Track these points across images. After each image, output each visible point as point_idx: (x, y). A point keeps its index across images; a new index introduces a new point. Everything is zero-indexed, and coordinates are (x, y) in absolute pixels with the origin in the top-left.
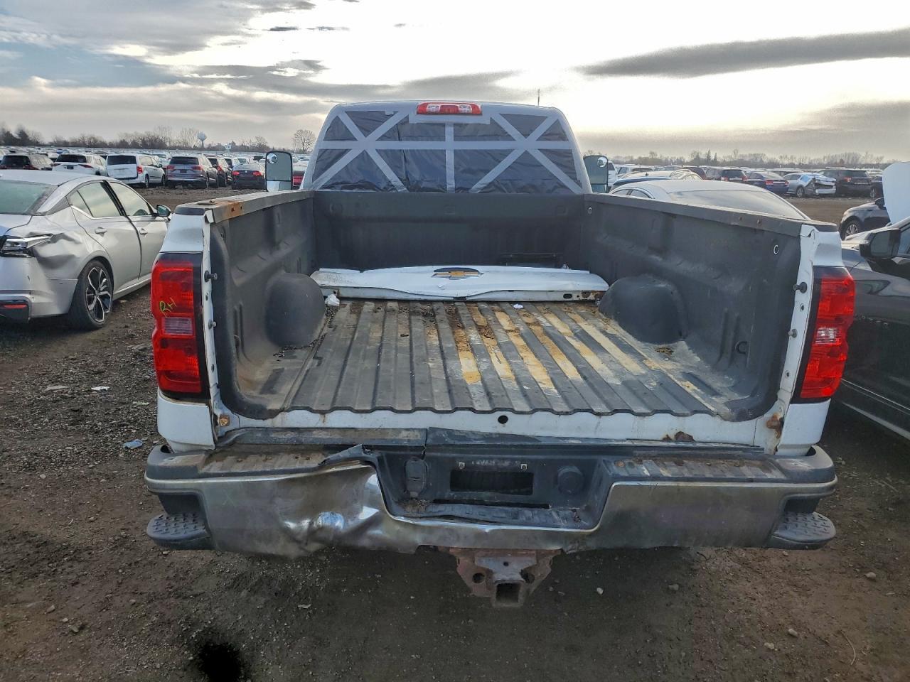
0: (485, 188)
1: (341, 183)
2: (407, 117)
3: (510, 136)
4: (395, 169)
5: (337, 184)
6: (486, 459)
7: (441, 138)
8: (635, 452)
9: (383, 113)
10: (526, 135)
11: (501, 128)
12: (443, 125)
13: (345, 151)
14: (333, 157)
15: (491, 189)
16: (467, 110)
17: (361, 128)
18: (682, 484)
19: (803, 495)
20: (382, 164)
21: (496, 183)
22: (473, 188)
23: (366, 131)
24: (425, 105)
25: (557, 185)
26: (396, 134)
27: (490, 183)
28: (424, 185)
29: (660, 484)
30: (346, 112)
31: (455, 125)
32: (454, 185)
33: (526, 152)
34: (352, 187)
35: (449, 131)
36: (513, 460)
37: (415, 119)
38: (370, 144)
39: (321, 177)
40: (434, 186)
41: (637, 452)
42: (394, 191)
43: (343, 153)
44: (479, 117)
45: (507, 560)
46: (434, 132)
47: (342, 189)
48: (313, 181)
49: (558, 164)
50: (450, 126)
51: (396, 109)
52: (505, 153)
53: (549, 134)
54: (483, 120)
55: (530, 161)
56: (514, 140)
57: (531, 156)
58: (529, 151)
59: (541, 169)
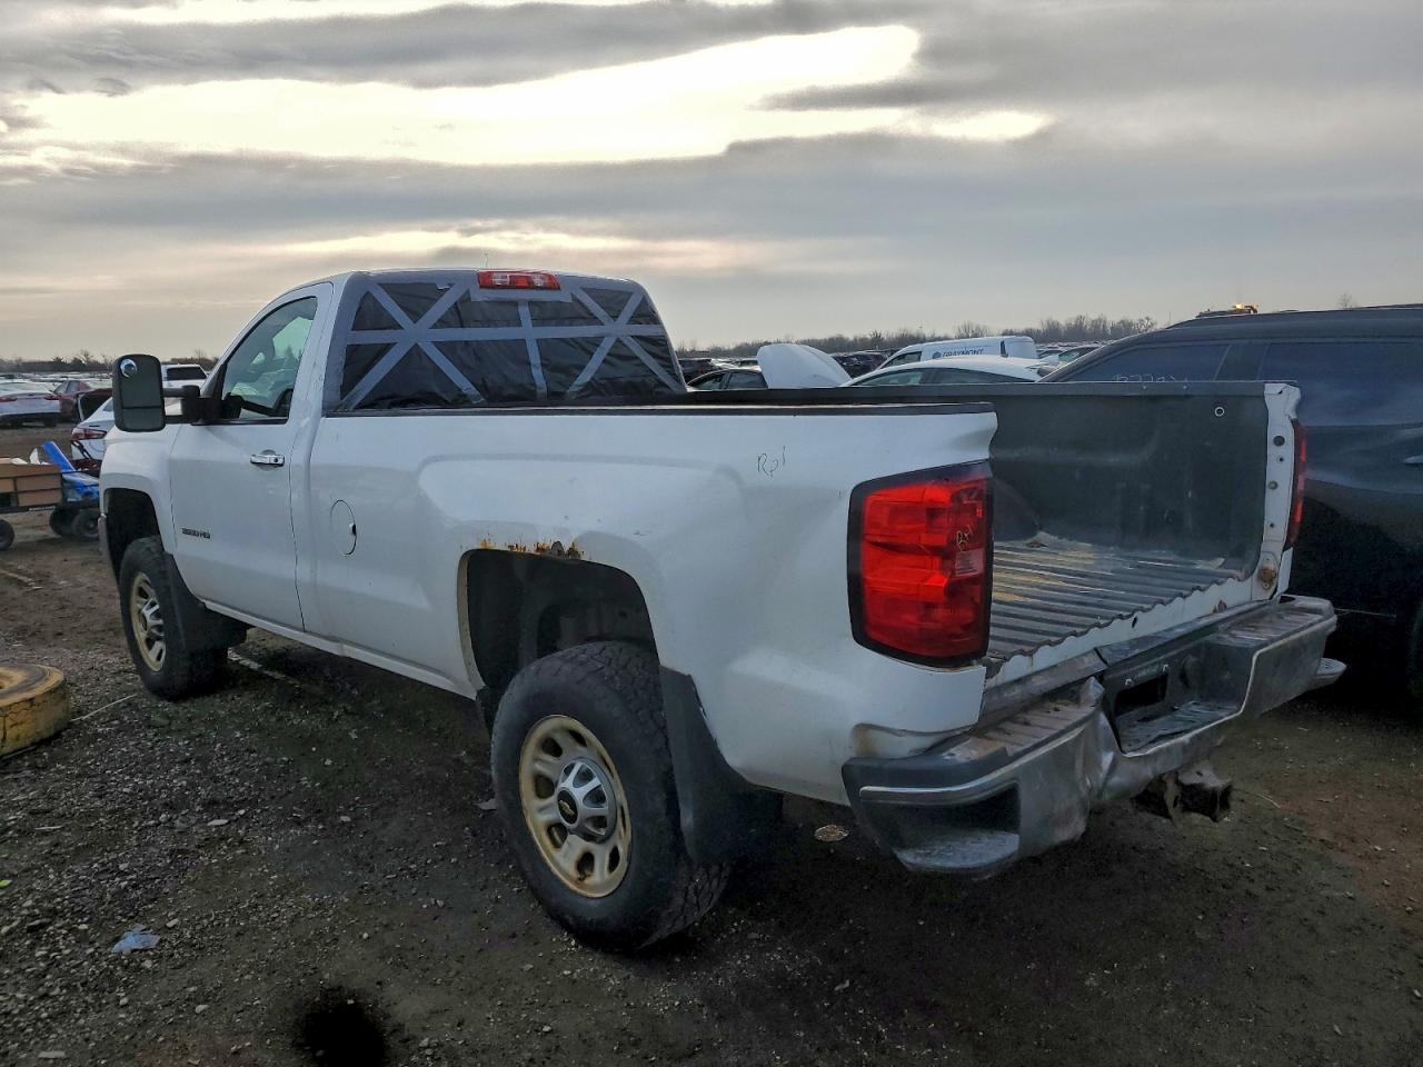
0: (582, 391)
1: (389, 398)
2: (468, 293)
3: (596, 318)
4: (462, 367)
5: (383, 399)
6: (1141, 669)
7: (516, 322)
9: (433, 286)
10: (615, 317)
11: (586, 307)
12: (515, 304)
13: (388, 346)
14: (369, 356)
15: (589, 392)
16: (541, 282)
17: (406, 309)
20: (444, 364)
21: (593, 385)
22: (570, 390)
23: (415, 316)
24: (489, 274)
26: (458, 318)
27: (588, 383)
28: (508, 391)
30: (380, 284)
31: (530, 303)
32: (545, 390)
33: (619, 342)
35: (524, 311)
36: (1159, 663)
37: (479, 295)
38: (422, 335)
39: (355, 390)
43: (384, 349)
44: (556, 292)
48: (343, 395)
49: (654, 356)
50: (524, 304)
51: (452, 278)
53: (638, 316)
54: (563, 296)
55: (624, 352)
56: (602, 324)
57: (625, 345)
58: (622, 339)
59: (636, 362)
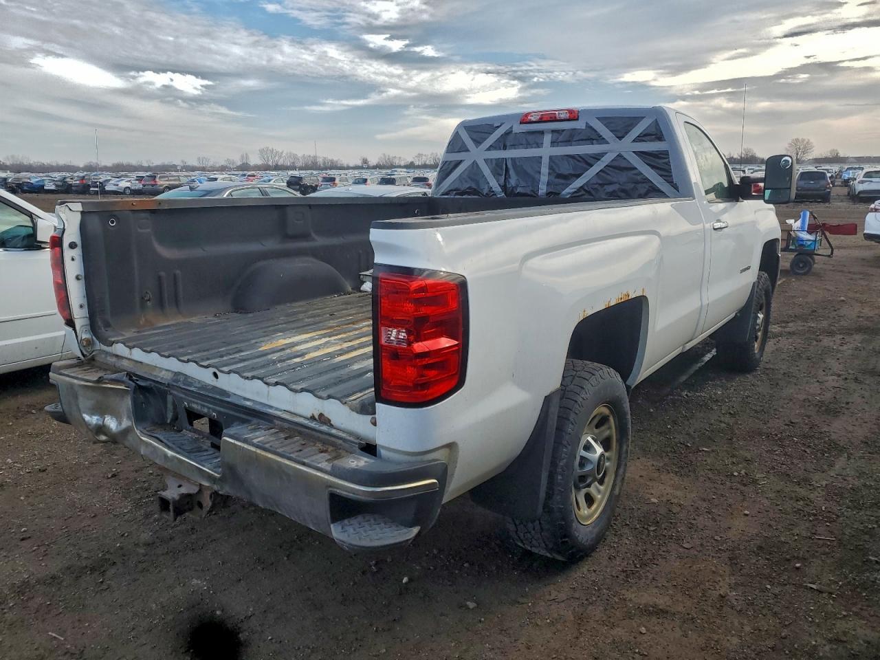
0: (575, 192)
1: (455, 190)
2: (511, 128)
3: (604, 139)
4: (496, 174)
5: (452, 190)
6: (197, 403)
7: (539, 145)
8: (275, 421)
9: (491, 126)
10: (621, 138)
11: (596, 131)
12: (542, 133)
13: (460, 162)
14: (451, 167)
15: (580, 193)
16: (563, 116)
17: (474, 140)
18: (259, 451)
19: (342, 492)
20: (487, 171)
21: (586, 188)
22: (564, 192)
23: (478, 142)
24: (527, 115)
25: (650, 188)
26: (502, 144)
27: (581, 187)
28: (519, 190)
29: (246, 446)
30: (465, 127)
31: (553, 131)
32: (545, 191)
33: (620, 156)
34: (463, 193)
35: (547, 138)
36: (209, 408)
37: (518, 128)
38: (479, 155)
39: (441, 185)
40: (528, 191)
41: (277, 422)
42: (495, 197)
43: (459, 163)
44: (575, 122)
45: (182, 483)
46: (533, 139)
47: (455, 195)
48: (436, 189)
49: (653, 167)
50: (548, 133)
51: (503, 119)
52: (597, 157)
53: (645, 135)
54: (579, 125)
55: (624, 164)
56: (608, 143)
57: (625, 159)
58: (623, 154)
59: (635, 172)
